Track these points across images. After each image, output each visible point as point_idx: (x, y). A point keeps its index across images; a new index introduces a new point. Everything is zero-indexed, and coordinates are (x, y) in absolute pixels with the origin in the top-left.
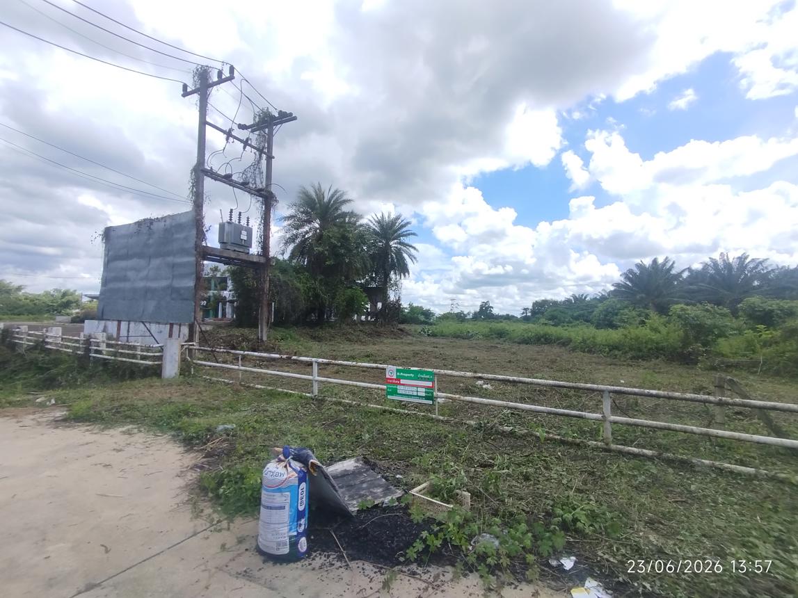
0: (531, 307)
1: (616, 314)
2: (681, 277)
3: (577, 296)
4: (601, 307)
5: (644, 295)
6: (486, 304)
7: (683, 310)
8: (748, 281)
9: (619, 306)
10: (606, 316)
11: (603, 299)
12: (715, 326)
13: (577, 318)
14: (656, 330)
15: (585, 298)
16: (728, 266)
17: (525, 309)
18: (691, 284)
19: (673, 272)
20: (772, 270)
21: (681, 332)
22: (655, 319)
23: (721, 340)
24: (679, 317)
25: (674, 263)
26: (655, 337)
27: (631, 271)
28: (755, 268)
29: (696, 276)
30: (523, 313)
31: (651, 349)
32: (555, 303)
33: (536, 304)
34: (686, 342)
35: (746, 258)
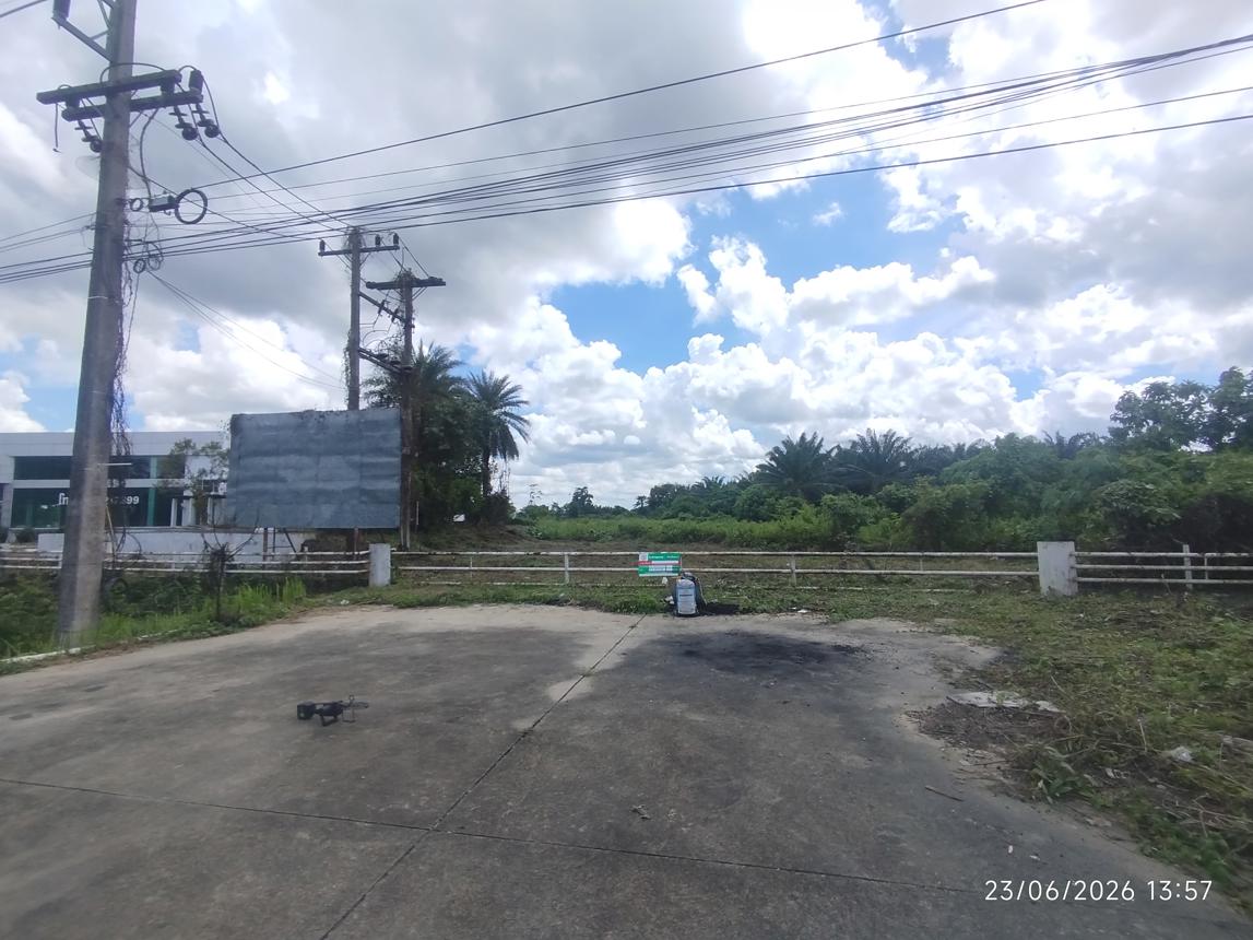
0: (648, 495)
1: (762, 504)
2: (830, 456)
3: (711, 479)
4: (744, 494)
5: (791, 480)
6: (583, 491)
7: (832, 500)
8: (895, 462)
9: (765, 493)
10: (750, 506)
11: (744, 484)
12: (857, 515)
13: (714, 510)
14: (807, 521)
15: (721, 481)
16: (874, 443)
17: (641, 498)
18: (841, 465)
19: (822, 451)
20: (916, 450)
21: (831, 522)
22: (808, 509)
23: (862, 528)
24: (829, 507)
25: (822, 440)
26: (808, 527)
27: (777, 449)
28: (901, 447)
29: (844, 456)
30: (638, 504)
31: (806, 540)
32: (681, 489)
33: (655, 491)
34: (835, 531)
35: (893, 436)
